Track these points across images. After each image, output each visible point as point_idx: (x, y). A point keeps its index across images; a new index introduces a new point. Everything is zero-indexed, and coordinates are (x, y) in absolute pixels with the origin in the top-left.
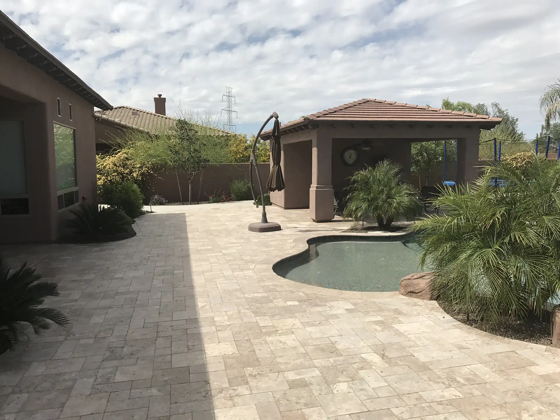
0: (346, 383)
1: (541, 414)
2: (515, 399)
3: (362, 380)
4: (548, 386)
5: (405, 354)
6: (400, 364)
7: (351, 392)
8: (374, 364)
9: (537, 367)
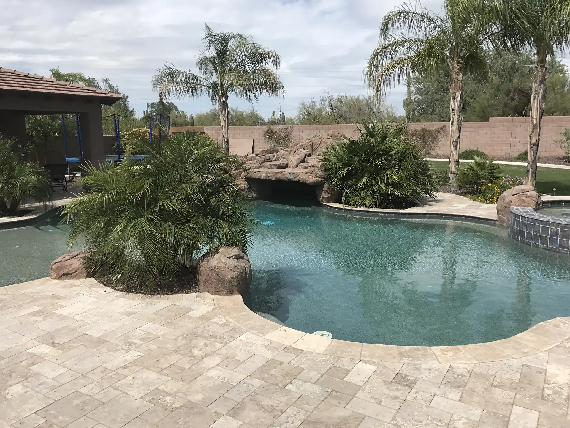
0: (19, 384)
1: (207, 346)
2: (184, 342)
3: (37, 375)
4: (205, 324)
5: (76, 335)
6: (75, 346)
7: (28, 391)
8: (46, 355)
9: (194, 311)
